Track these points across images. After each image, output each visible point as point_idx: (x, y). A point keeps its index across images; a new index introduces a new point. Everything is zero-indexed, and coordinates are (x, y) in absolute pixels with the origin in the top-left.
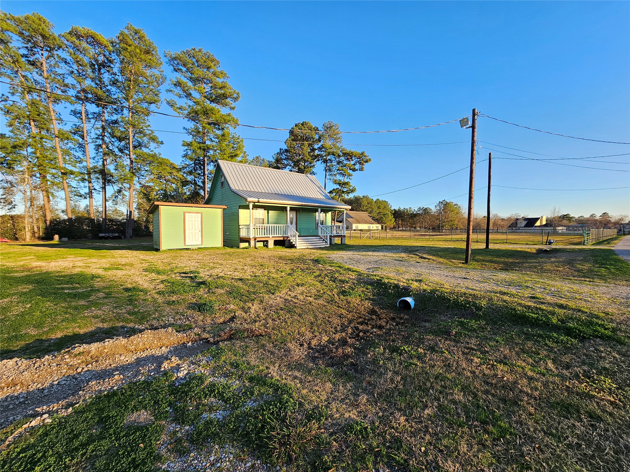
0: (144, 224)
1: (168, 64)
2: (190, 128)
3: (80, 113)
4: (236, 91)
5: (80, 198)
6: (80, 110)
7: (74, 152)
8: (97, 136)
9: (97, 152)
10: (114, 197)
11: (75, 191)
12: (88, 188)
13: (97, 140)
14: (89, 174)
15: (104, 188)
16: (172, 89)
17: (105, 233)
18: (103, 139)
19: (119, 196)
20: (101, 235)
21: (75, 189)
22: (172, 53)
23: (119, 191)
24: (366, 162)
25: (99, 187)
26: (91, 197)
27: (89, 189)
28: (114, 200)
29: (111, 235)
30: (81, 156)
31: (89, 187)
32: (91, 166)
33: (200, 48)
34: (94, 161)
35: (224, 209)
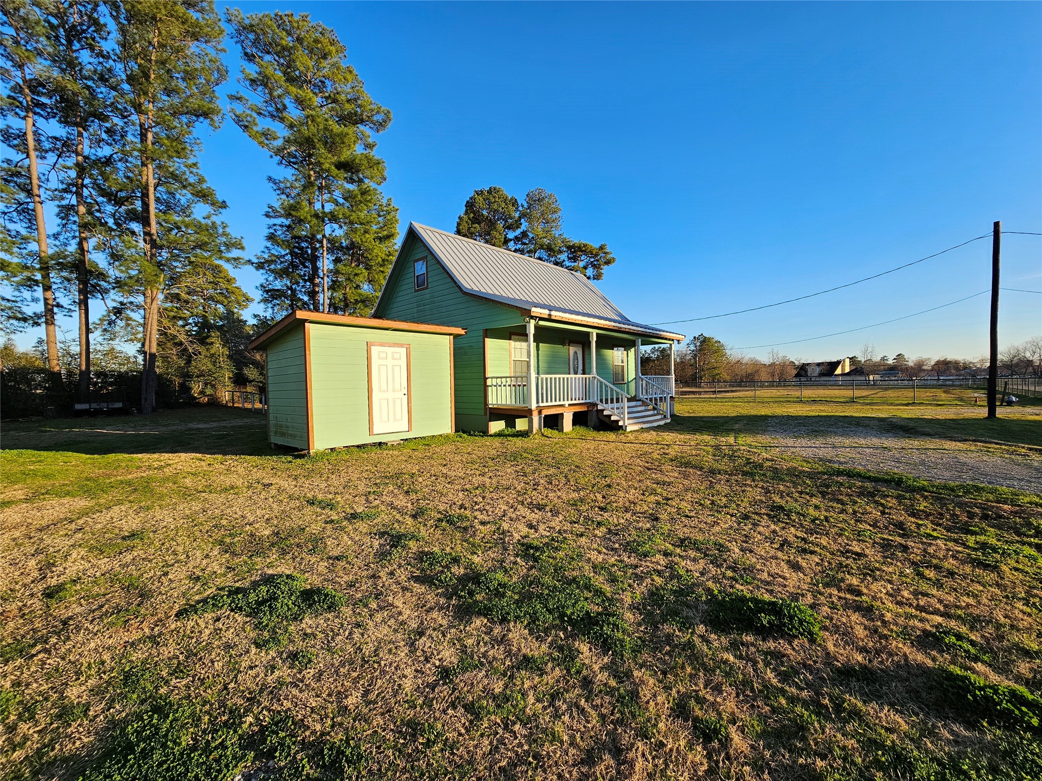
0: (177, 381)
1: (235, 39)
2: (282, 180)
3: (19, 136)
4: (382, 109)
5: (22, 324)
6: (20, 130)
7: (7, 222)
8: (64, 186)
9: (64, 222)
10: (106, 323)
11: (10, 308)
12: (42, 303)
13: (65, 195)
14: (45, 269)
15: (83, 304)
16: (241, 94)
17: (89, 402)
18: (79, 194)
19: (119, 321)
20: (78, 407)
21: (9, 304)
22: (242, 15)
23: (118, 311)
24: (608, 263)
25: (69, 302)
26: (50, 322)
27: (46, 304)
28: (105, 330)
29: (104, 406)
30: (24, 232)
31: (46, 299)
32: (50, 252)
33: (302, 14)
34: (57, 243)
35: (456, 336)
